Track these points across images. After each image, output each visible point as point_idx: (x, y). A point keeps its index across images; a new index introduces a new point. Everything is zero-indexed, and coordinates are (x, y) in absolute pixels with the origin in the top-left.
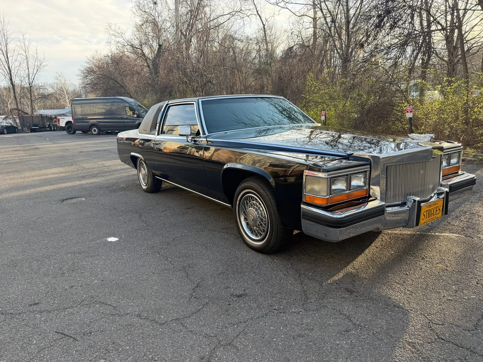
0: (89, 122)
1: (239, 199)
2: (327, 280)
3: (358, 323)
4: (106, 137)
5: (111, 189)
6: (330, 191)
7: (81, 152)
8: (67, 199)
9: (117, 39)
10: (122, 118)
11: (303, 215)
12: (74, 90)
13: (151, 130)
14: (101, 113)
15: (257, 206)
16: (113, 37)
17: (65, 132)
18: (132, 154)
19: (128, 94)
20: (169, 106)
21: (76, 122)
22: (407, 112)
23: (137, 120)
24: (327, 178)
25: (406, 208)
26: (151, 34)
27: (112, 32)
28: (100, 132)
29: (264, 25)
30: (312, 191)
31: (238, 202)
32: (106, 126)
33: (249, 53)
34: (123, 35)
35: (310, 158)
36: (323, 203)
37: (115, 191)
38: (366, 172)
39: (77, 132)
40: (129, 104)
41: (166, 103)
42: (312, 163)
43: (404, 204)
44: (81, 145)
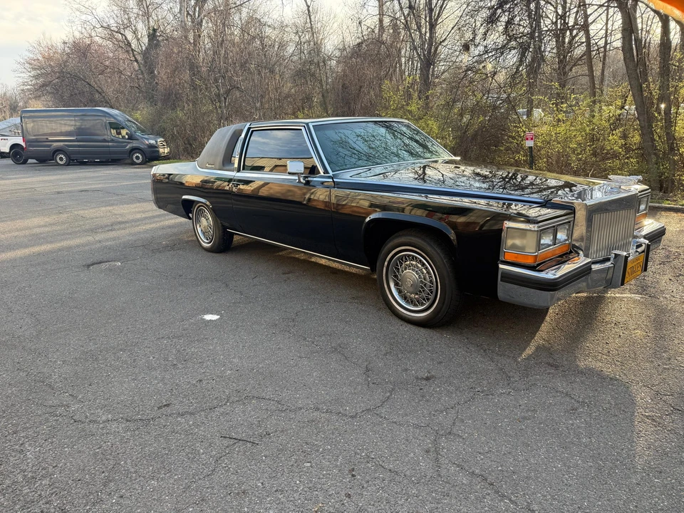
0: (51, 145)
1: (388, 259)
2: (521, 354)
3: (581, 400)
4: (81, 169)
5: (151, 247)
6: (539, 246)
7: (59, 193)
8: (93, 264)
9: (84, 17)
10: (105, 141)
11: (502, 277)
12: (5, 94)
13: (223, 165)
14: (66, 132)
15: (418, 268)
16: (78, 13)
17: (9, 161)
18: (184, 197)
19: (107, 102)
20: (253, 131)
21: (30, 146)
22: (527, 139)
23: (129, 143)
24: (538, 231)
25: (608, 264)
26: (135, 11)
27: (77, 6)
28: (70, 162)
29: (309, 7)
30: (514, 247)
31: (386, 263)
32: (79, 153)
33: (282, 46)
34: (94, 11)
35: (513, 207)
36: (530, 262)
37: (159, 251)
38: (569, 222)
39: (30, 161)
40: (115, 118)
41: (248, 126)
42: (515, 212)
43: (608, 260)
44: (50, 181)
